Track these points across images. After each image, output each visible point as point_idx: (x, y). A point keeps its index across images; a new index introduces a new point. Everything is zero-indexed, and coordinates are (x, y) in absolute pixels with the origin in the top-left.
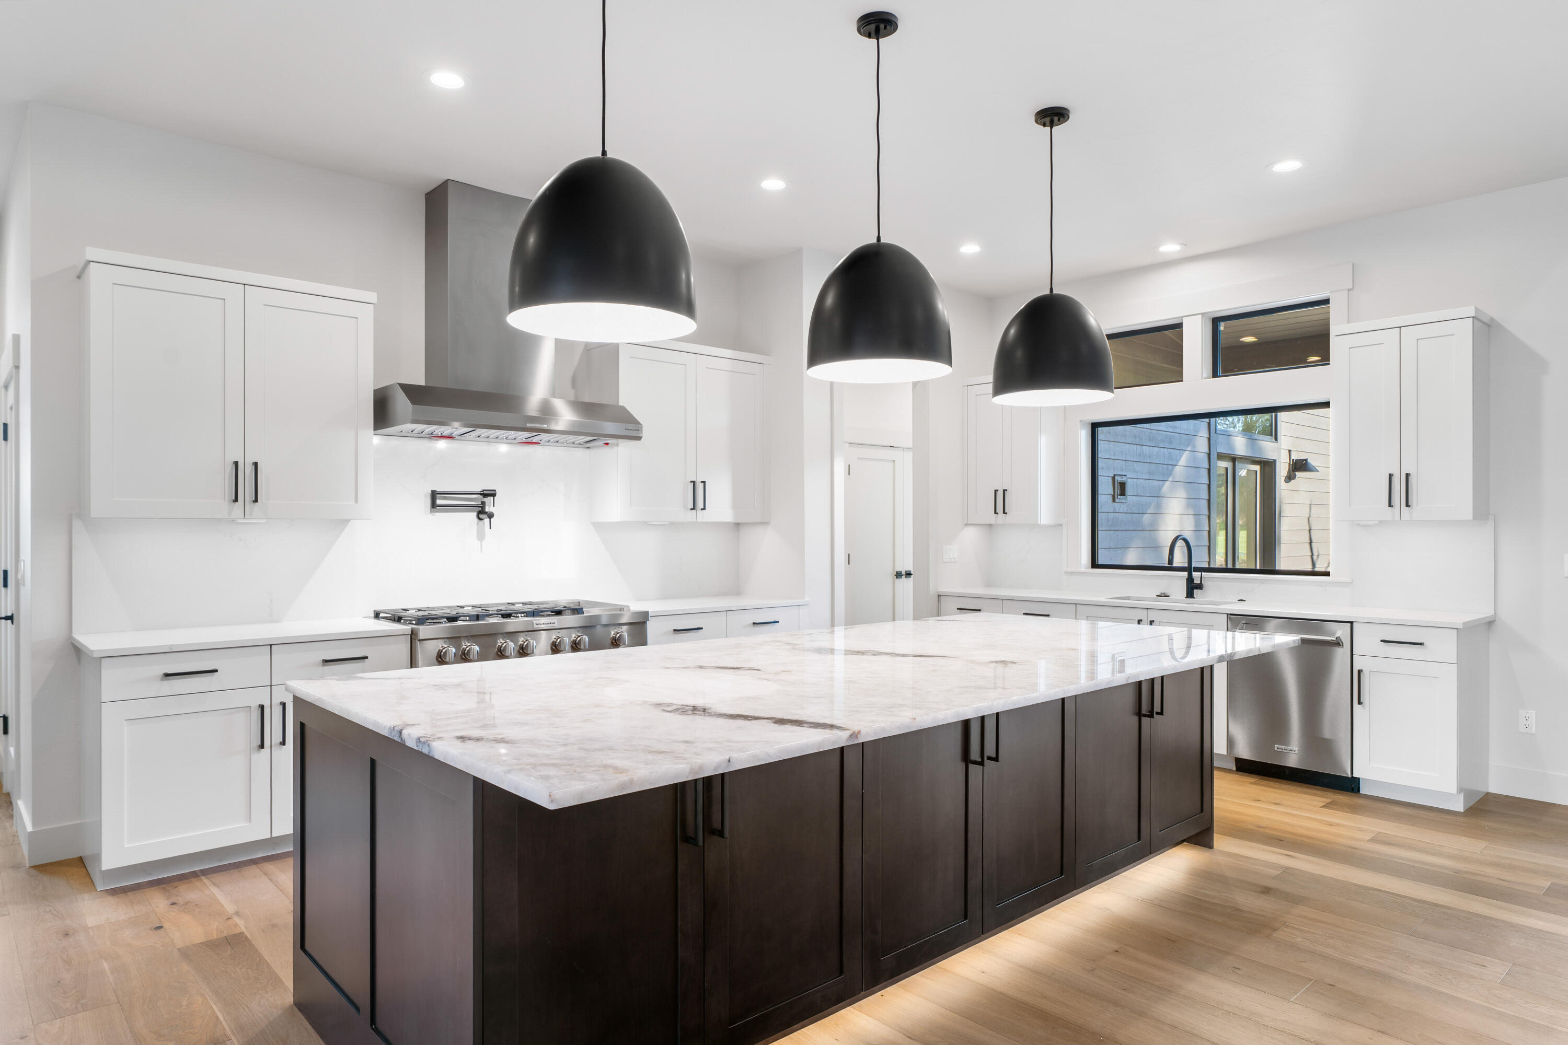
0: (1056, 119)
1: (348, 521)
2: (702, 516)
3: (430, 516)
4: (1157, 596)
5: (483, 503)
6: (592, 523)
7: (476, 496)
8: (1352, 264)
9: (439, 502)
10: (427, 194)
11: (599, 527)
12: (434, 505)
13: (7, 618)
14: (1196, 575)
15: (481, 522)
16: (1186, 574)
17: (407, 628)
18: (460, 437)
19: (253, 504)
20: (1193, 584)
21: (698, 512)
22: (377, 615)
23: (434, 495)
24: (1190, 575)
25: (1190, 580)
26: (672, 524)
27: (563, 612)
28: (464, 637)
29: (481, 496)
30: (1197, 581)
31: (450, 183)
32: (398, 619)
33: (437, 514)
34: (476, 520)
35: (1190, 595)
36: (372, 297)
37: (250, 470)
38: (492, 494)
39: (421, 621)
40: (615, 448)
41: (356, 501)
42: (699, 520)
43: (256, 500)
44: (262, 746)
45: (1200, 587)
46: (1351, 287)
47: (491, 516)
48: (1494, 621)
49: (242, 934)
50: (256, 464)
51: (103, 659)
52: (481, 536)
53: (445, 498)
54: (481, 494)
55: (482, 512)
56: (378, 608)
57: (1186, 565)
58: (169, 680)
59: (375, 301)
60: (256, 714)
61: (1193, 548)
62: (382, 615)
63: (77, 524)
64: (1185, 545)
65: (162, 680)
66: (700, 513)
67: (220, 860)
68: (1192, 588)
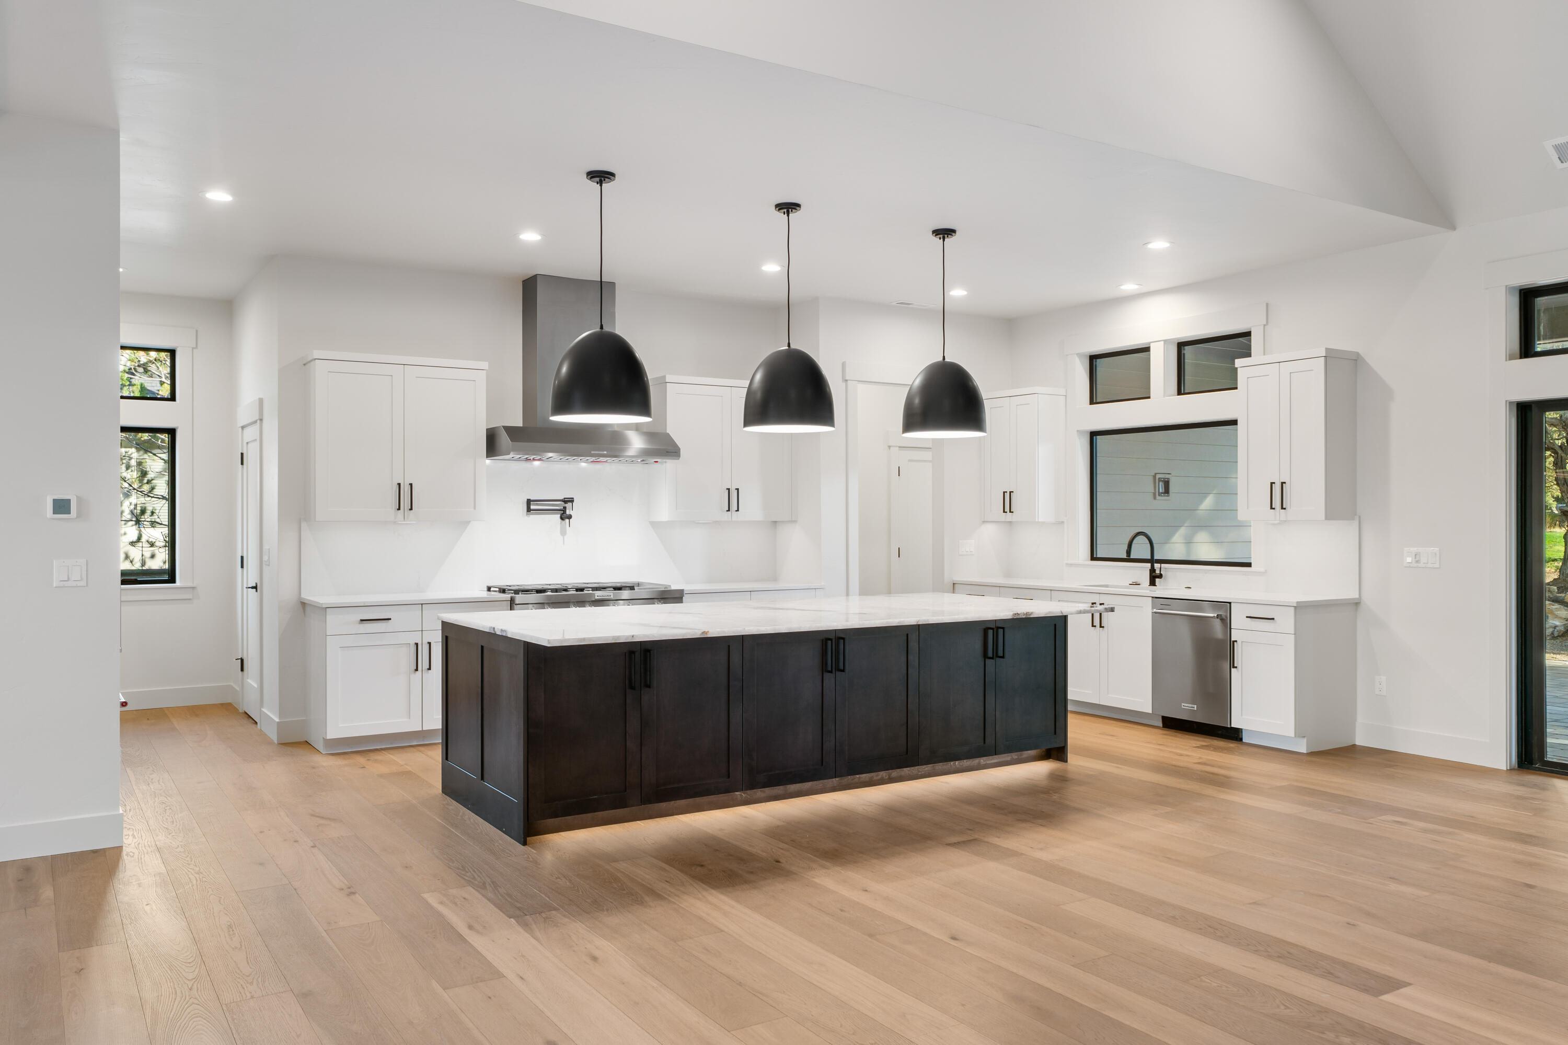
0: (946, 236)
1: (470, 522)
2: (735, 516)
3: (526, 517)
4: (1130, 584)
5: (565, 508)
6: (650, 522)
7: (560, 502)
8: (1265, 305)
9: (532, 507)
10: (523, 281)
11: (654, 525)
12: (529, 510)
13: (253, 588)
14: (1157, 566)
15: (563, 522)
16: (1149, 565)
17: (507, 596)
18: (547, 460)
19: (409, 511)
20: (1154, 574)
21: (733, 513)
22: (489, 589)
23: (529, 502)
24: (1152, 566)
25: (1152, 570)
26: (716, 522)
27: (623, 588)
28: (546, 603)
29: (563, 503)
30: (1158, 572)
31: (538, 276)
32: (503, 591)
33: (531, 516)
34: (560, 520)
35: (1152, 583)
36: (485, 365)
37: (407, 488)
38: (571, 500)
39: (517, 592)
40: (665, 464)
41: (475, 508)
42: (734, 519)
43: (411, 509)
44: (417, 670)
45: (1160, 576)
46: (1265, 323)
47: (570, 517)
48: (1359, 603)
49: (410, 771)
50: (411, 485)
51: (328, 609)
52: (563, 533)
53: (537, 505)
54: (563, 501)
55: (565, 516)
56: (490, 585)
57: (1149, 557)
58: (363, 623)
59: (487, 368)
60: (413, 649)
61: (1155, 546)
62: (492, 589)
63: (304, 525)
64: (1148, 542)
65: (359, 623)
66: (735, 514)
67: (391, 744)
68: (1154, 578)
